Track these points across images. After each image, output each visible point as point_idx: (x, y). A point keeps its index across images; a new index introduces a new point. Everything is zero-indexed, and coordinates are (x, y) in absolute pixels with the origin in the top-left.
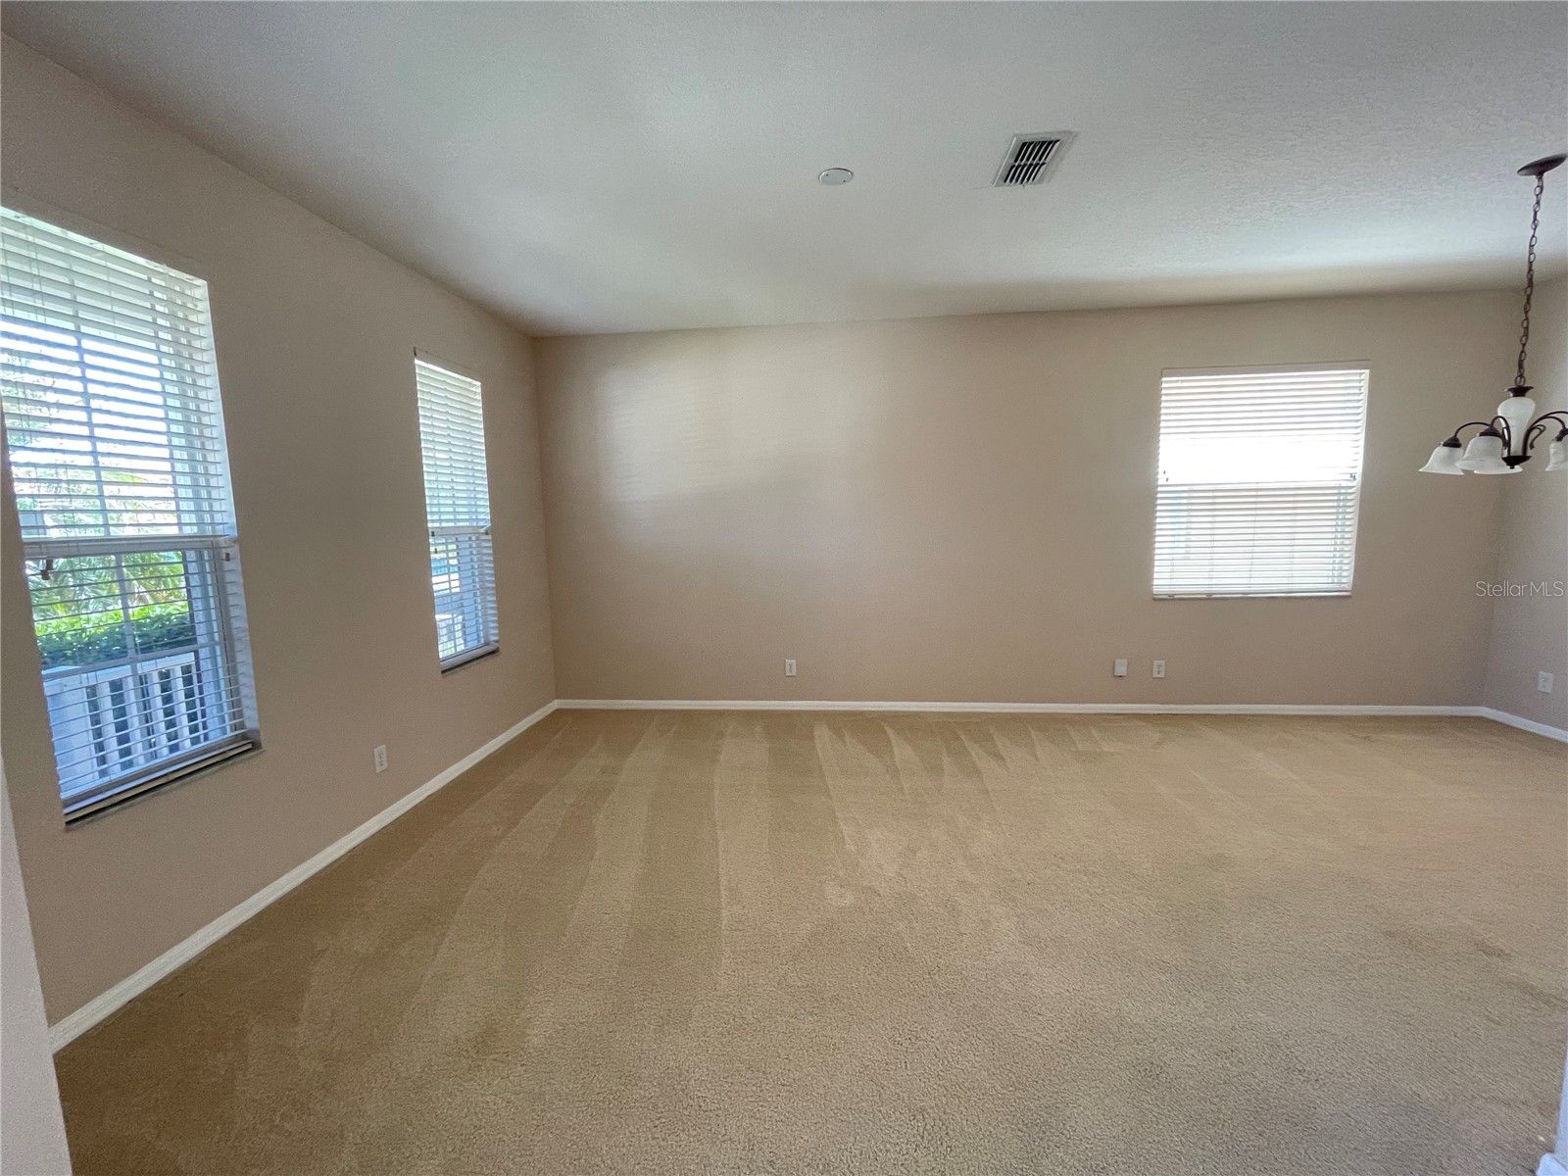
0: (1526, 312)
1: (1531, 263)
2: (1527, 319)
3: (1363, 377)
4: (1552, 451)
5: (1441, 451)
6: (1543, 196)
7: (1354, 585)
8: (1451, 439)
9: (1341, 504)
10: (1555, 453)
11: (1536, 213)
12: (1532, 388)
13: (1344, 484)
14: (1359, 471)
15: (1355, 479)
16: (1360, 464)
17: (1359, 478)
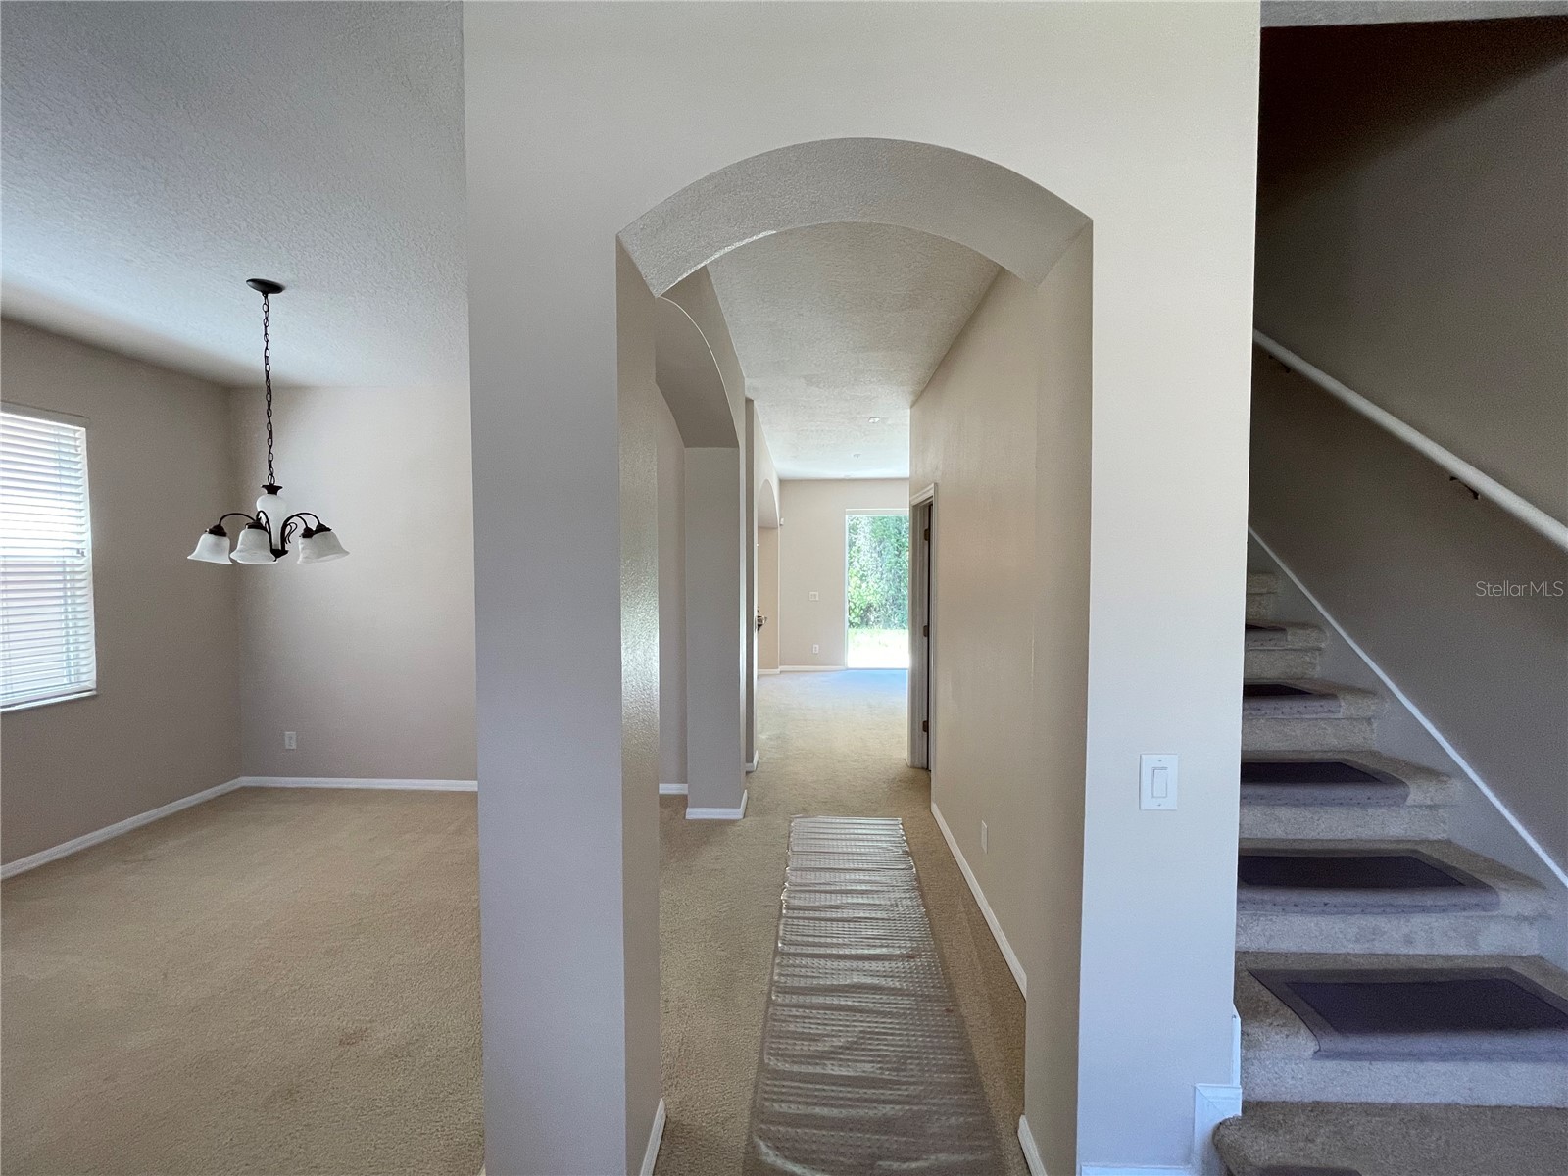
0: (269, 417)
1: (267, 373)
2: (270, 423)
3: (77, 435)
4: (300, 547)
5: (206, 539)
6: (270, 314)
7: (98, 682)
8: (214, 527)
9: (68, 586)
10: (303, 549)
11: (266, 327)
12: (281, 488)
13: (68, 561)
14: (87, 545)
15: (83, 555)
16: (88, 537)
17: (89, 554)
